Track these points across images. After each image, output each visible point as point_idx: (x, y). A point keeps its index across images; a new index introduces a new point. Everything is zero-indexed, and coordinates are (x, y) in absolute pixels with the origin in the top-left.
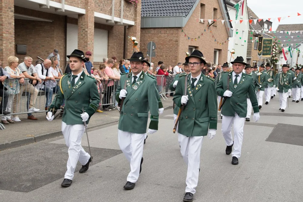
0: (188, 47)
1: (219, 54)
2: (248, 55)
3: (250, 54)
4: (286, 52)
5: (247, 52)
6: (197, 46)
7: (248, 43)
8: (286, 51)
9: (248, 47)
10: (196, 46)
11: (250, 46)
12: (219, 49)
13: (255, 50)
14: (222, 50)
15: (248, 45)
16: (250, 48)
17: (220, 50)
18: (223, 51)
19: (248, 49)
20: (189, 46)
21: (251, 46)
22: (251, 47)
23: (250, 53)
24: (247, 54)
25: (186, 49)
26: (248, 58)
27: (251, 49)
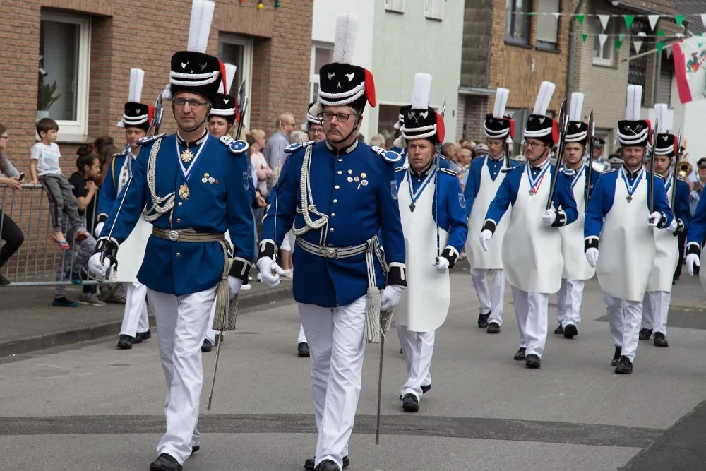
0: (36, 18)
1: (259, 62)
2: (474, 76)
3: (484, 71)
4: (690, 62)
5: (465, 57)
6: (101, 11)
7: (466, 6)
8: (694, 55)
9: (466, 31)
10: (90, 8)
11: (484, 24)
12: (250, 31)
13: (513, 52)
14: (275, 42)
15: (466, 19)
16: (482, 37)
17: (260, 43)
18: (276, 48)
19: (465, 44)
20: (44, 9)
21: (490, 26)
22: (488, 32)
23: (481, 63)
24: (465, 70)
25: (23, 26)
26: (466, 91)
27: (488, 44)
